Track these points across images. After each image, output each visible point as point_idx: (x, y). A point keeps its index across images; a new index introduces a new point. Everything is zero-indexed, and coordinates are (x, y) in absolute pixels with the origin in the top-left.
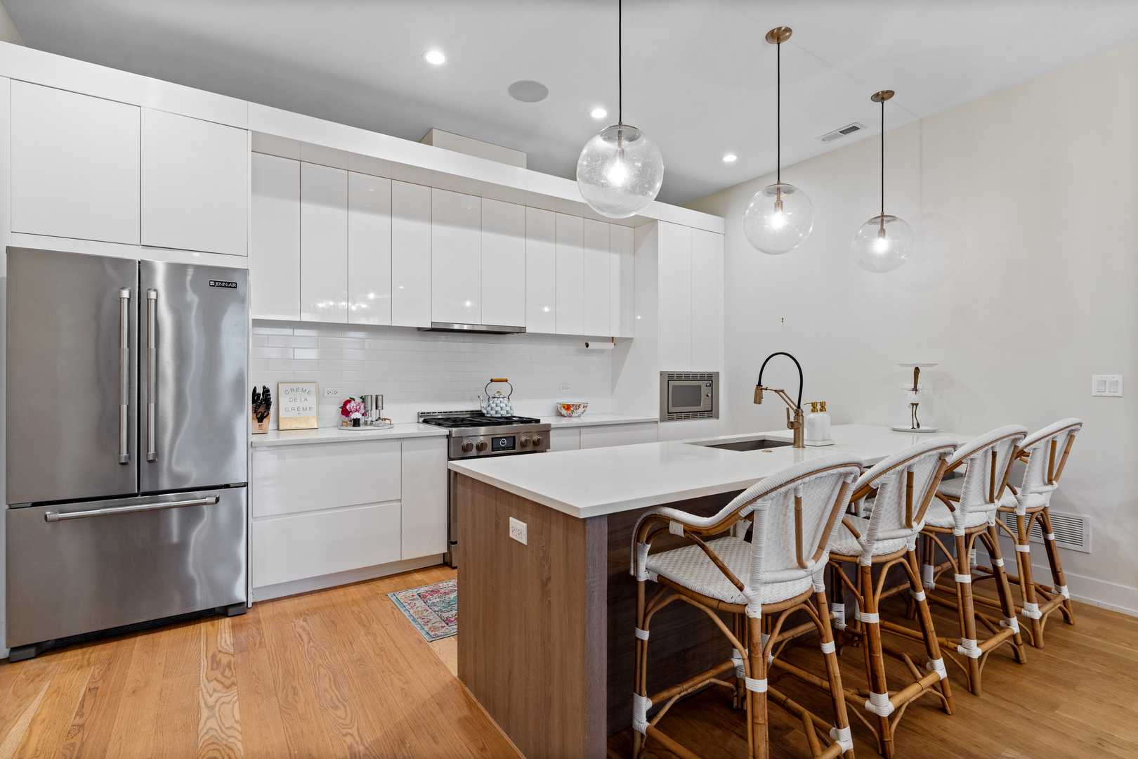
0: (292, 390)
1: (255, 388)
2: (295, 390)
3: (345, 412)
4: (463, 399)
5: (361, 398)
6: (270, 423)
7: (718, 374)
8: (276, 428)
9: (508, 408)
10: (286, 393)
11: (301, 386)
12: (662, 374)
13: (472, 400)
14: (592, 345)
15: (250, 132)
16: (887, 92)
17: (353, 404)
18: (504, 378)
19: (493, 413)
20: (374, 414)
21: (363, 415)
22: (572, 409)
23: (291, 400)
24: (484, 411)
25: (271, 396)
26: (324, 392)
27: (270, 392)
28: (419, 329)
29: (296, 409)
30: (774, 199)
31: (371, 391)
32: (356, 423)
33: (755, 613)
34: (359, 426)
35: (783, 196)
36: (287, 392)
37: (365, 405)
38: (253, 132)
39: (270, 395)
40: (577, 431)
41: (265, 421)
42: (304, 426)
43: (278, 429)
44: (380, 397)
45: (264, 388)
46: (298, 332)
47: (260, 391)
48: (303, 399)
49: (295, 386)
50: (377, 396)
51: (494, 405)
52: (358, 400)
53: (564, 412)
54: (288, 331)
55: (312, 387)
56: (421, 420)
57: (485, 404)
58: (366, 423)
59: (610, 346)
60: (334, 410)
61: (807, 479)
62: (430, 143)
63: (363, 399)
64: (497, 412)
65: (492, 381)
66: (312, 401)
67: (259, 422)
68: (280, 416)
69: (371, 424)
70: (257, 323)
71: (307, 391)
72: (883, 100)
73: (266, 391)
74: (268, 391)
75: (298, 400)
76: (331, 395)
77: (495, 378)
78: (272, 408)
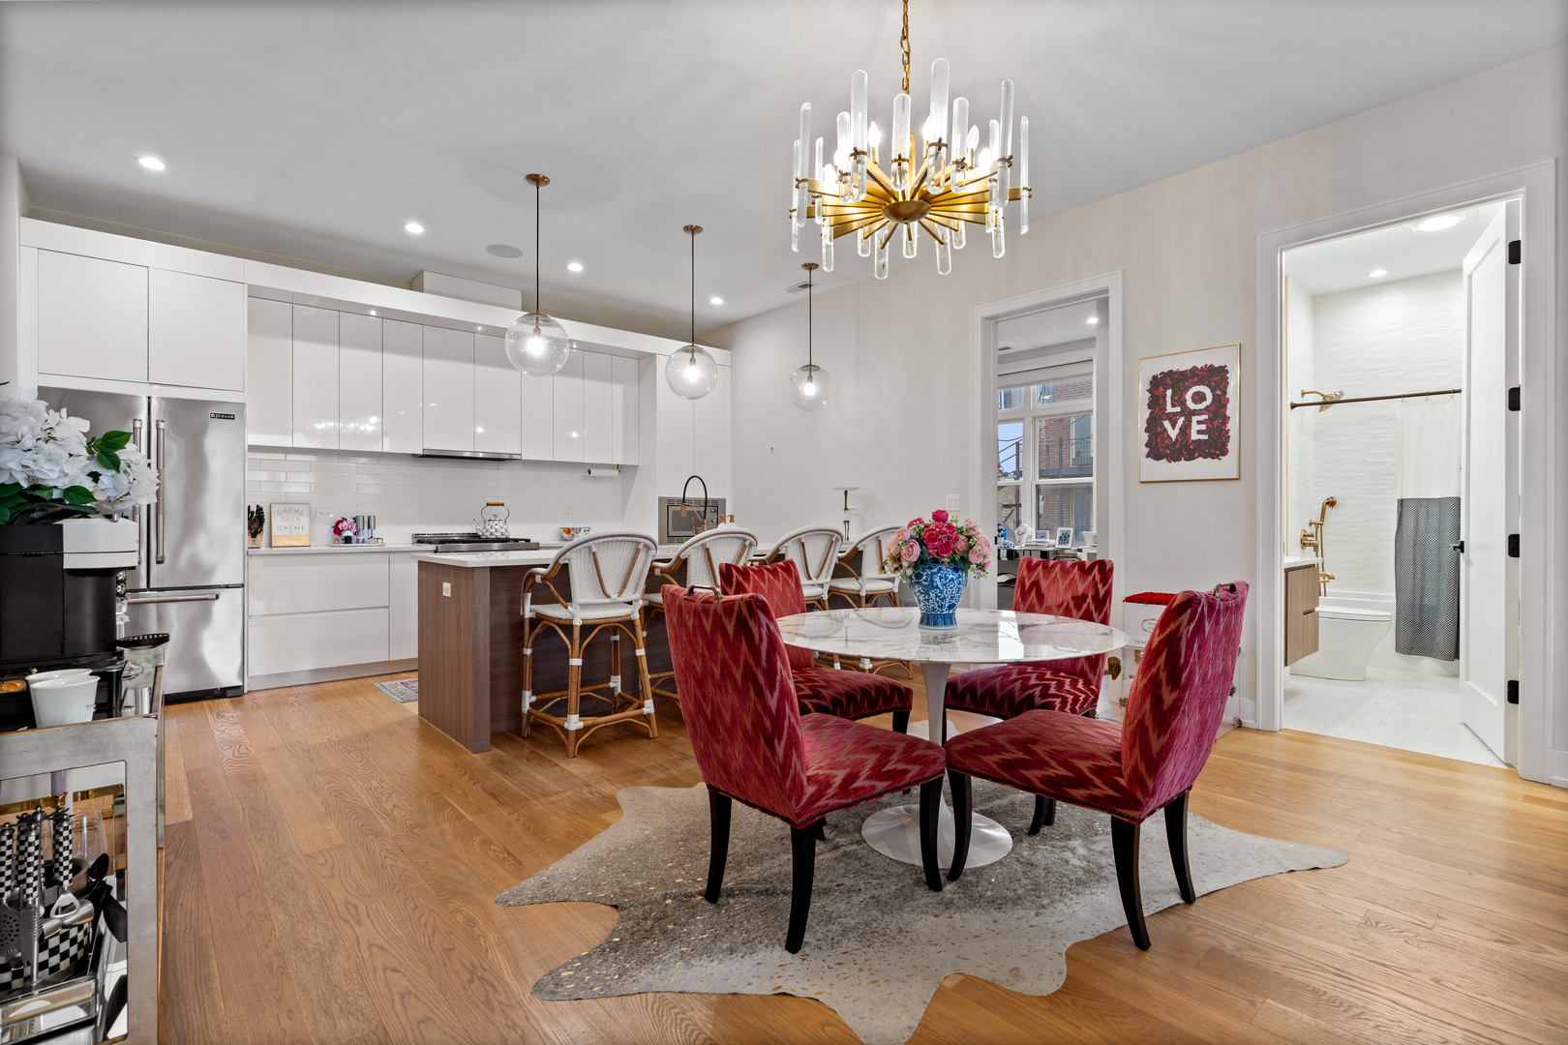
0: (285, 510)
1: (249, 505)
2: (288, 511)
3: (337, 531)
4: (460, 522)
5: (354, 519)
6: (262, 538)
7: (724, 501)
8: (268, 543)
9: (503, 530)
10: (279, 513)
11: (293, 507)
12: (660, 499)
13: (469, 523)
14: (594, 472)
15: (246, 285)
16: (813, 264)
17: (345, 523)
18: (500, 502)
19: (488, 534)
20: (365, 534)
21: (355, 534)
22: (574, 533)
23: (284, 519)
24: (480, 534)
25: (265, 515)
26: (316, 513)
27: (264, 511)
28: (413, 455)
29: (288, 528)
30: (690, 355)
31: (364, 512)
32: (348, 540)
33: (578, 623)
34: (351, 543)
35: (696, 355)
37: (357, 525)
38: (249, 285)
39: (263, 514)
41: (258, 536)
42: (297, 543)
43: (270, 545)
44: (373, 518)
45: (258, 506)
46: (290, 457)
47: (254, 509)
48: (295, 519)
49: (287, 507)
50: (369, 517)
51: (489, 527)
52: (350, 520)
53: (565, 536)
54: (281, 456)
55: (305, 508)
56: (416, 540)
57: (481, 528)
58: (358, 542)
59: (616, 473)
60: (328, 529)
61: (596, 541)
62: (422, 291)
64: (491, 534)
65: (488, 505)
66: (305, 520)
67: (252, 536)
68: (273, 534)
69: (363, 542)
70: (253, 449)
71: (300, 512)
72: (810, 269)
73: (260, 510)
74: (262, 509)
75: (291, 519)
76: (323, 516)
77: (490, 502)
78: (266, 526)
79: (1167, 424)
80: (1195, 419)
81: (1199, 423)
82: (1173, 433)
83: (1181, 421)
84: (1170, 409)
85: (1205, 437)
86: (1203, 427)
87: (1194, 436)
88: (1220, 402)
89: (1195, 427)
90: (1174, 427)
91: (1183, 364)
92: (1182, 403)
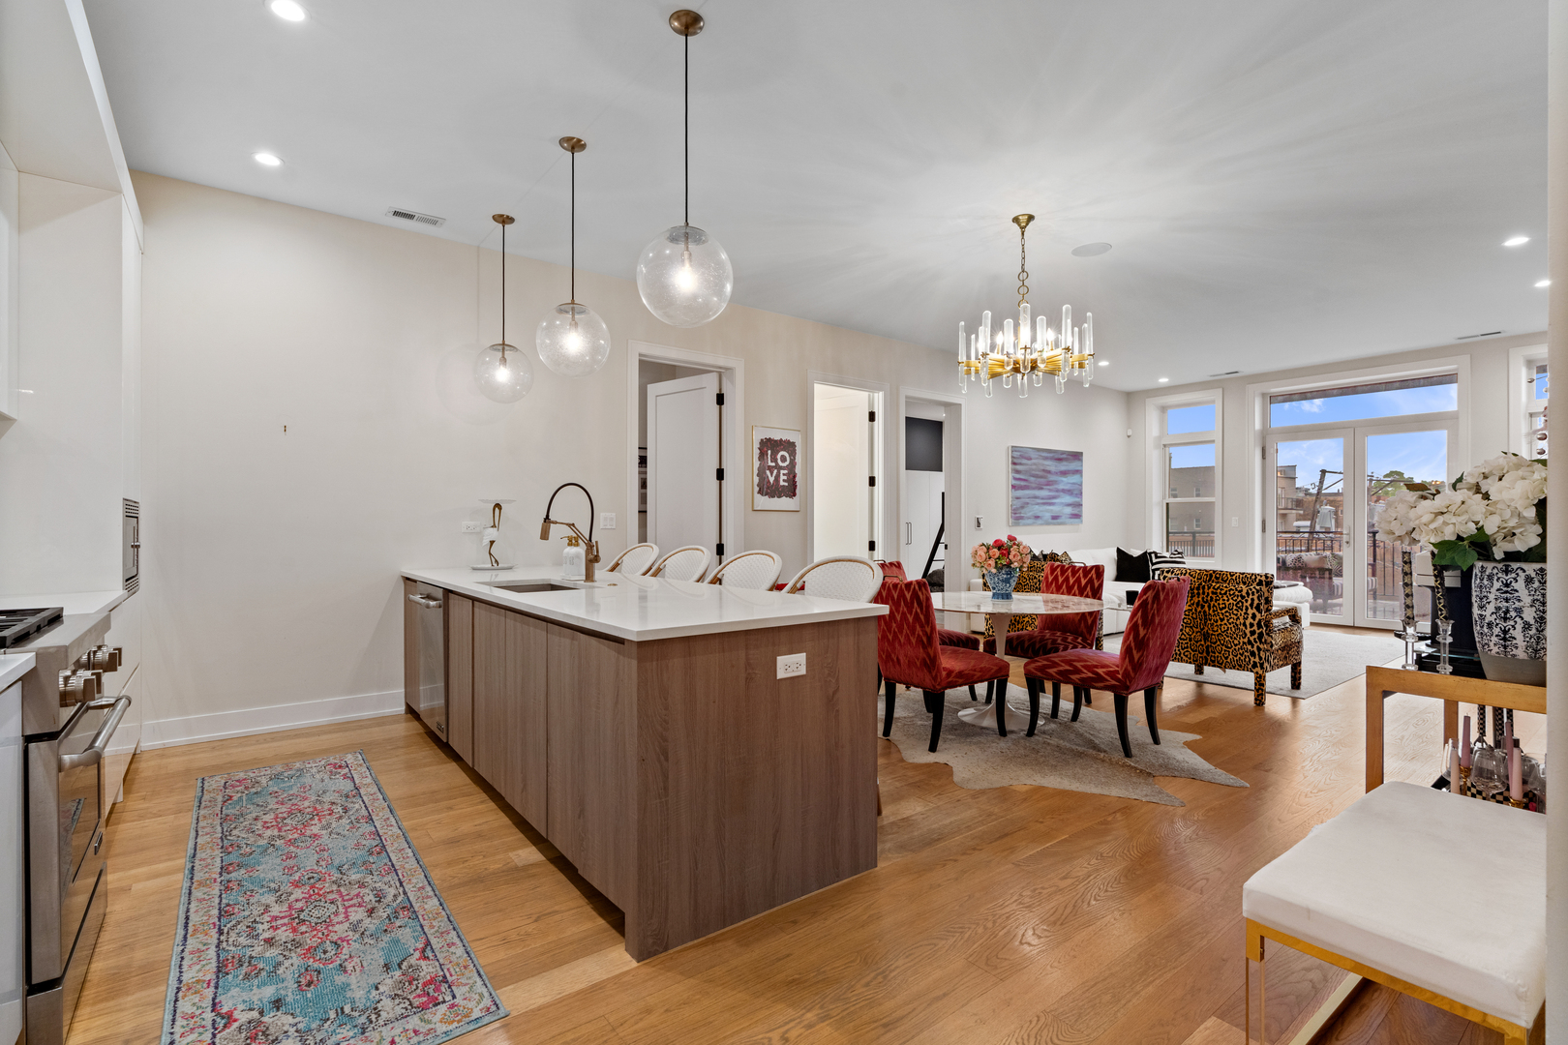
79: (768, 472)
80: (782, 472)
81: (784, 474)
82: (772, 479)
83: (775, 471)
84: (770, 464)
85: (786, 484)
86: (785, 478)
87: (782, 483)
88: (793, 464)
89: (782, 477)
90: (772, 475)
91: (777, 436)
92: (775, 460)
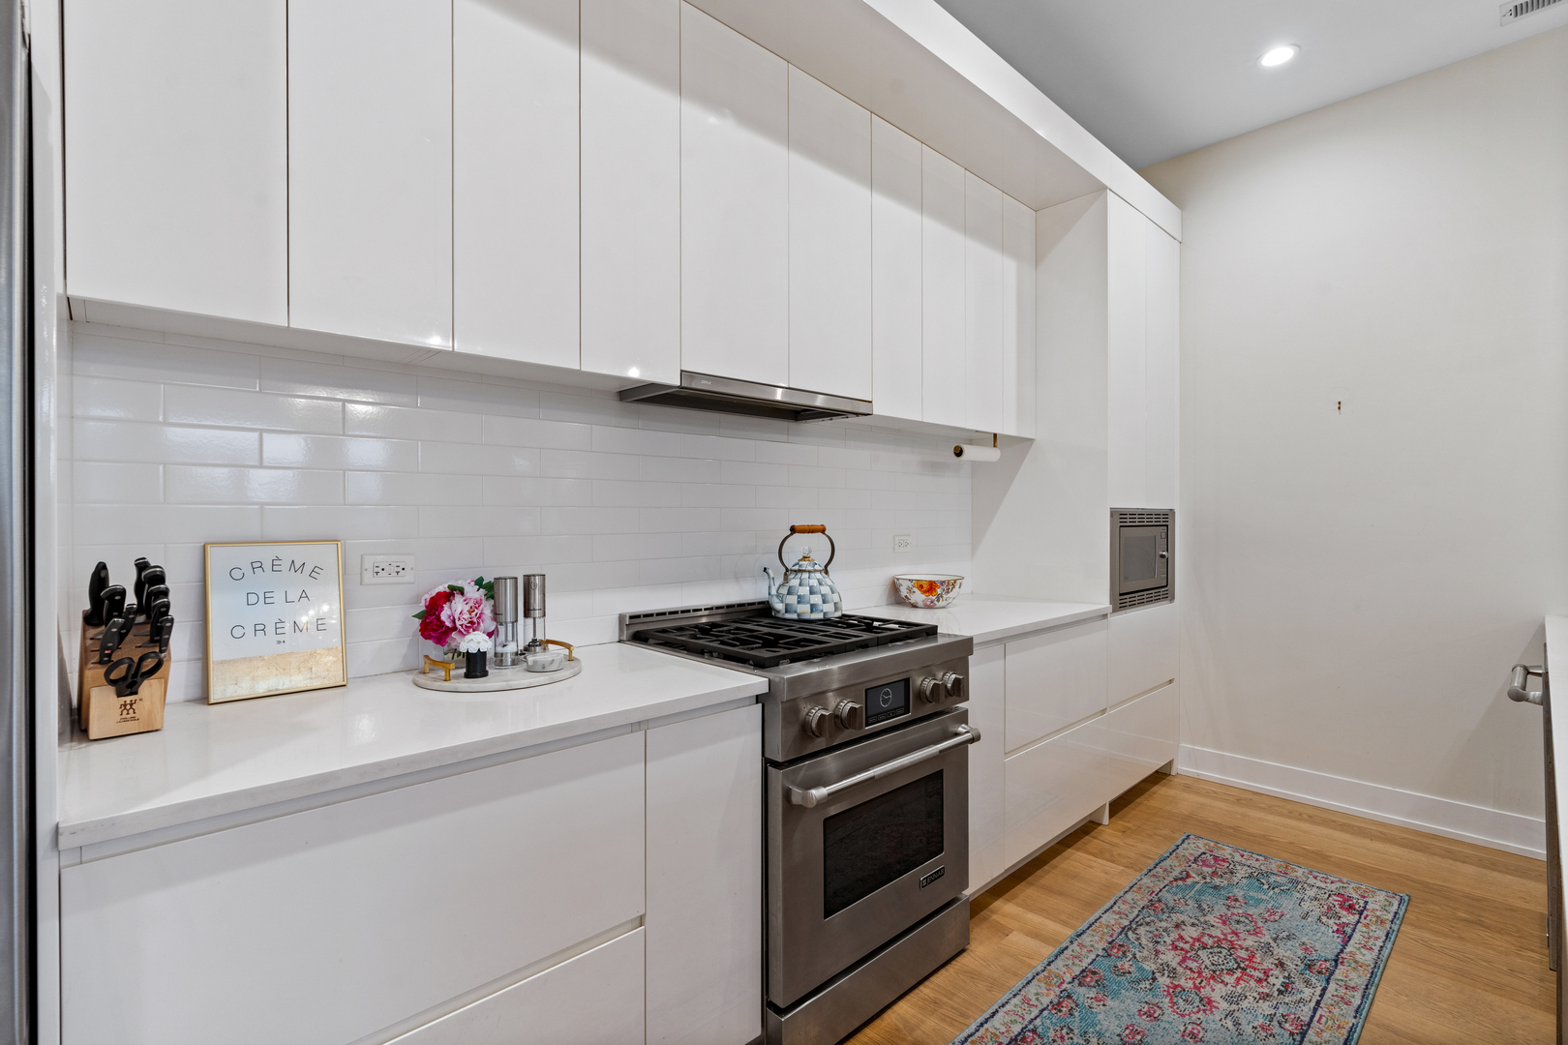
0: (256, 566)
1: (101, 568)
2: (267, 566)
3: (433, 625)
5: (483, 585)
6: (168, 688)
7: (1171, 512)
8: (195, 692)
9: (837, 598)
10: (234, 575)
11: (287, 553)
12: (1112, 513)
14: (969, 452)
17: (457, 604)
18: (816, 522)
19: (804, 610)
20: (521, 631)
21: (492, 637)
22: (939, 591)
23: (253, 599)
24: (779, 606)
25: (172, 598)
26: (362, 570)
27: (169, 583)
29: (270, 629)
32: (475, 665)
34: (485, 674)
36: (237, 574)
37: (494, 606)
39: (165, 593)
40: (999, 648)
41: (148, 688)
42: (300, 681)
43: (204, 699)
44: (538, 580)
45: (142, 566)
47: (122, 577)
48: (293, 595)
49: (265, 554)
50: (528, 579)
52: (474, 592)
53: (919, 598)
55: (323, 555)
56: (627, 634)
58: (499, 660)
60: (397, 621)
63: (490, 589)
64: (813, 608)
65: (793, 530)
66: (325, 599)
67: (119, 694)
68: (216, 654)
69: (515, 662)
71: (308, 569)
73: (150, 580)
74: (159, 577)
75: (279, 597)
76: (383, 578)
77: (797, 523)
78: (180, 643)
